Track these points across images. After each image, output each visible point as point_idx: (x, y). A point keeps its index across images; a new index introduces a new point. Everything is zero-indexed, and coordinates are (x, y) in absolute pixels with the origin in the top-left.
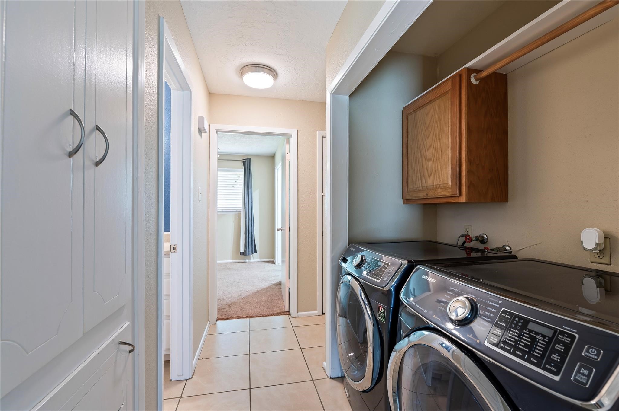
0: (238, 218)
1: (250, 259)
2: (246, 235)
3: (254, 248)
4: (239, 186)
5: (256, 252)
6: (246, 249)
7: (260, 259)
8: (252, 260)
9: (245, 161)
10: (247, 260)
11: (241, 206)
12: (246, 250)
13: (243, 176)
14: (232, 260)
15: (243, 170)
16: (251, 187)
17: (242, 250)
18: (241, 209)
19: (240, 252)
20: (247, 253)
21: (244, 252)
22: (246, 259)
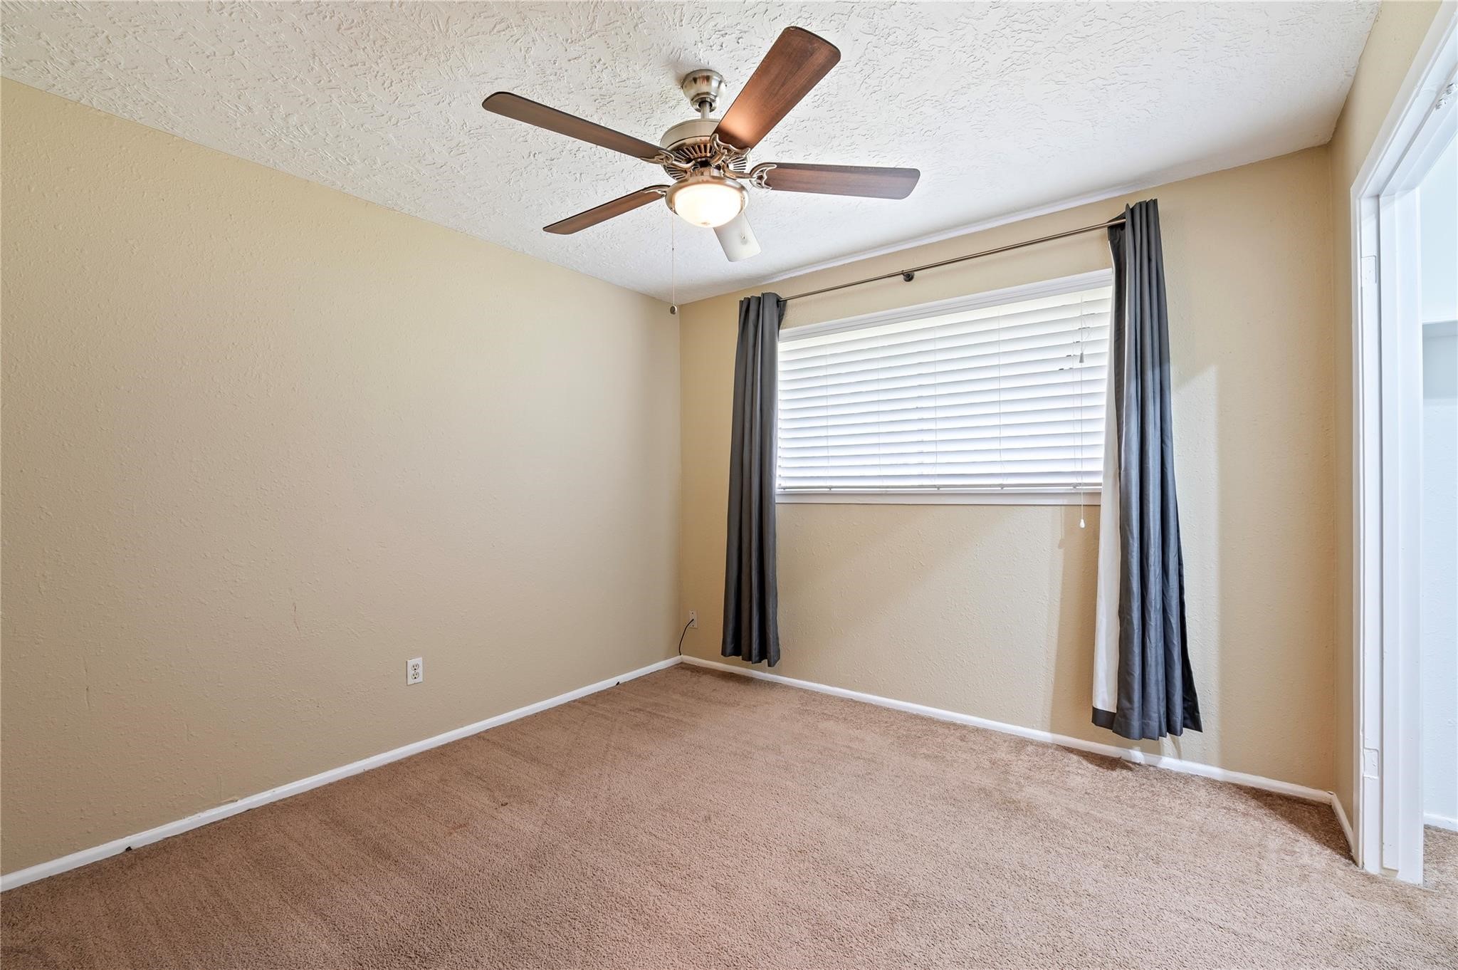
0: (1082, 524)
1: (1158, 751)
2: (1130, 622)
3: (1184, 700)
4: (1086, 364)
5: (1193, 720)
6: (1130, 700)
7: (1224, 765)
8: (1168, 762)
9: (1122, 226)
10: (1137, 755)
11: (1099, 466)
12: (1125, 703)
13: (1109, 308)
14: (1052, 731)
15: (1110, 273)
16: (1162, 359)
17: (1105, 698)
18: (1099, 479)
19: (1095, 711)
20: (1136, 723)
21: (1114, 710)
22: (1131, 748)
